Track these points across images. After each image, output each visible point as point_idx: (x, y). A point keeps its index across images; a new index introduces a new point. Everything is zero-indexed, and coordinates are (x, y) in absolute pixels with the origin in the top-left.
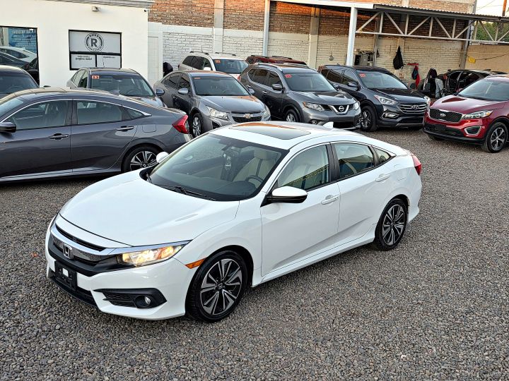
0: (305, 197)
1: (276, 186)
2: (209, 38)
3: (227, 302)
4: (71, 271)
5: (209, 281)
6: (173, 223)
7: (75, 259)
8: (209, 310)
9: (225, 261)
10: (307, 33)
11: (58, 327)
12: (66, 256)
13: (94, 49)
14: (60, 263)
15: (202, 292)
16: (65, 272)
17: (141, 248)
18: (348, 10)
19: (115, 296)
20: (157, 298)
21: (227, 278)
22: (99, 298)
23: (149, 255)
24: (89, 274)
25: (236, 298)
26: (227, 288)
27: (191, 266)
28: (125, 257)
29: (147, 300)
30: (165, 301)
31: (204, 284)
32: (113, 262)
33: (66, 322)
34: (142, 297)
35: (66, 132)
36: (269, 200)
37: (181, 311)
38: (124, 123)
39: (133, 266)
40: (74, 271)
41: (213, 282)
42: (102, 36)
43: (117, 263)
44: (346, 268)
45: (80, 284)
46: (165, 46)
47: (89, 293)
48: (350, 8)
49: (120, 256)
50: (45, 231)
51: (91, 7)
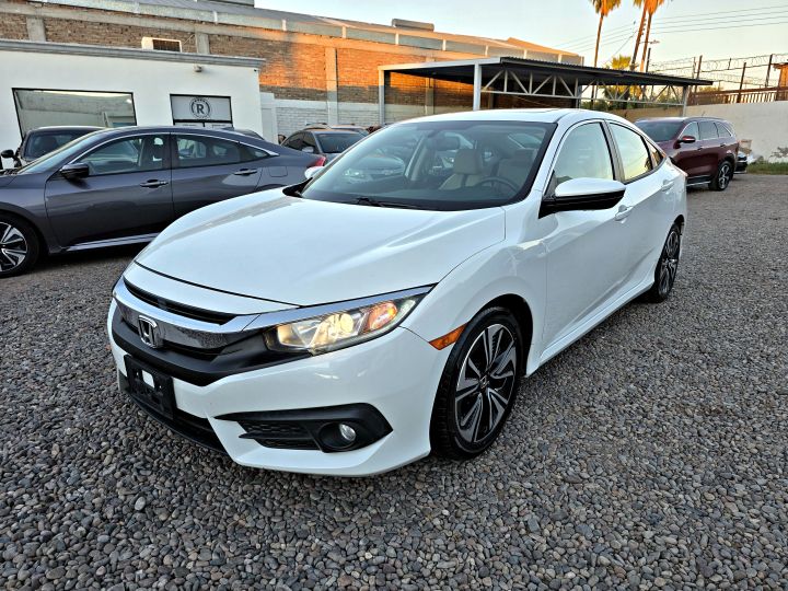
2: (323, 112)
3: (495, 411)
4: (158, 375)
5: (470, 374)
6: (385, 250)
7: (167, 347)
8: (468, 435)
9: (494, 328)
10: (423, 104)
11: (140, 504)
12: (145, 343)
13: (201, 116)
14: (137, 360)
15: (457, 400)
16: (148, 379)
17: (322, 310)
19: (267, 427)
20: (370, 425)
21: (495, 365)
22: (229, 435)
23: (344, 326)
24: (202, 380)
25: (506, 402)
26: (494, 384)
27: (439, 343)
28: (282, 335)
29: (347, 431)
30: (389, 429)
31: (462, 383)
32: (255, 348)
33: (161, 487)
34: (333, 427)
35: (164, 178)
37: (425, 448)
38: (243, 166)
39: (305, 354)
40: (166, 374)
41: (474, 375)
42: (209, 100)
43: (266, 349)
45: (183, 405)
46: (279, 122)
47: (205, 422)
48: (473, 66)
49: (273, 331)
51: (192, 66)
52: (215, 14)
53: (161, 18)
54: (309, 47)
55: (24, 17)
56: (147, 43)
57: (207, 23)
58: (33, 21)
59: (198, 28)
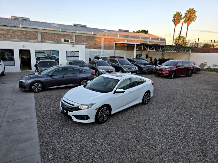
0: (124, 92)
1: (117, 89)
2: (100, 52)
3: (105, 118)
5: (101, 113)
6: (92, 98)
7: (67, 108)
8: (101, 120)
9: (104, 108)
10: (124, 50)
11: (63, 125)
12: (65, 107)
13: (72, 55)
14: (64, 109)
15: (99, 116)
16: (65, 111)
17: (84, 105)
18: (134, 45)
19: (77, 117)
20: (87, 118)
21: (105, 112)
22: (73, 118)
23: (86, 107)
24: (71, 112)
25: (107, 117)
26: (105, 115)
27: (96, 109)
28: (80, 107)
29: (85, 118)
30: (90, 118)
31: (99, 114)
32: (77, 109)
33: (65, 124)
34: (84, 117)
35: (65, 76)
36: (115, 92)
37: (94, 121)
38: (79, 73)
39: (82, 110)
40: (67, 111)
41: (102, 113)
42: (74, 52)
43: (78, 109)
44: (135, 109)
45: (69, 114)
46: (90, 54)
47: (71, 116)
49: (79, 107)
50: (60, 100)
51: (71, 45)
52: (77, 31)
53: (65, 32)
54: (98, 37)
55: (37, 32)
56: (63, 40)
57: (75, 33)
58: (39, 33)
59: (73, 34)
